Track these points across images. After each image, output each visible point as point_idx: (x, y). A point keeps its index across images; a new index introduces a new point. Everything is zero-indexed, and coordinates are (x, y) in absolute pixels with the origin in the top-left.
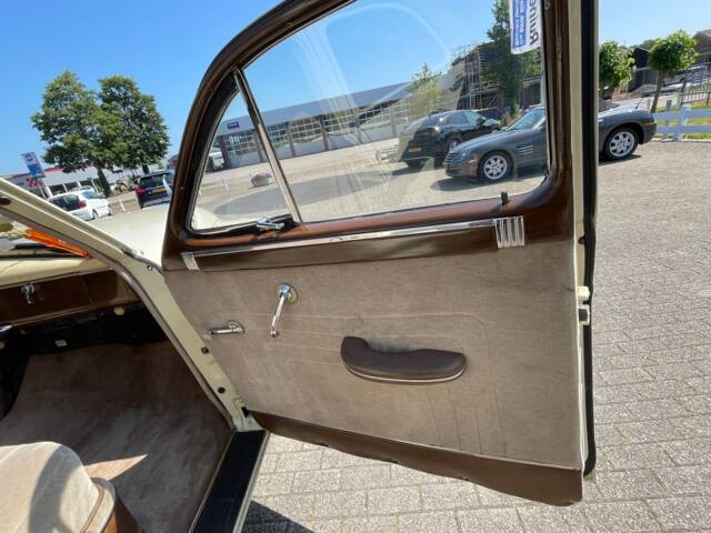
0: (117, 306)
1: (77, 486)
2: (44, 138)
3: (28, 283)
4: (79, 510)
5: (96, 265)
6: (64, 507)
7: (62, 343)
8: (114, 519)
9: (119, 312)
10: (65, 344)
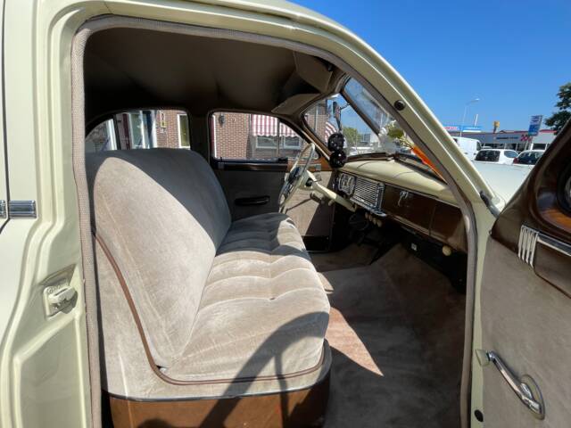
0: (448, 245)
1: (305, 347)
2: (559, 105)
3: (406, 189)
4: (295, 362)
5: (450, 198)
6: (289, 350)
7: (414, 248)
8: (308, 391)
9: (446, 251)
10: (415, 249)
